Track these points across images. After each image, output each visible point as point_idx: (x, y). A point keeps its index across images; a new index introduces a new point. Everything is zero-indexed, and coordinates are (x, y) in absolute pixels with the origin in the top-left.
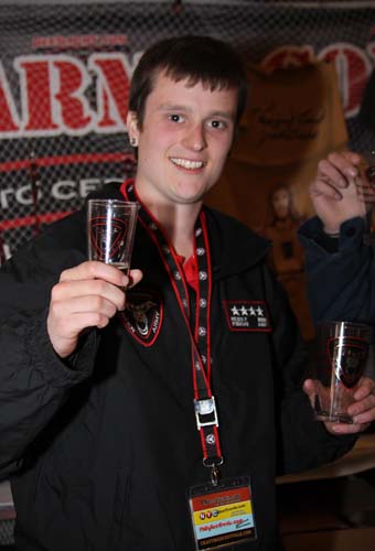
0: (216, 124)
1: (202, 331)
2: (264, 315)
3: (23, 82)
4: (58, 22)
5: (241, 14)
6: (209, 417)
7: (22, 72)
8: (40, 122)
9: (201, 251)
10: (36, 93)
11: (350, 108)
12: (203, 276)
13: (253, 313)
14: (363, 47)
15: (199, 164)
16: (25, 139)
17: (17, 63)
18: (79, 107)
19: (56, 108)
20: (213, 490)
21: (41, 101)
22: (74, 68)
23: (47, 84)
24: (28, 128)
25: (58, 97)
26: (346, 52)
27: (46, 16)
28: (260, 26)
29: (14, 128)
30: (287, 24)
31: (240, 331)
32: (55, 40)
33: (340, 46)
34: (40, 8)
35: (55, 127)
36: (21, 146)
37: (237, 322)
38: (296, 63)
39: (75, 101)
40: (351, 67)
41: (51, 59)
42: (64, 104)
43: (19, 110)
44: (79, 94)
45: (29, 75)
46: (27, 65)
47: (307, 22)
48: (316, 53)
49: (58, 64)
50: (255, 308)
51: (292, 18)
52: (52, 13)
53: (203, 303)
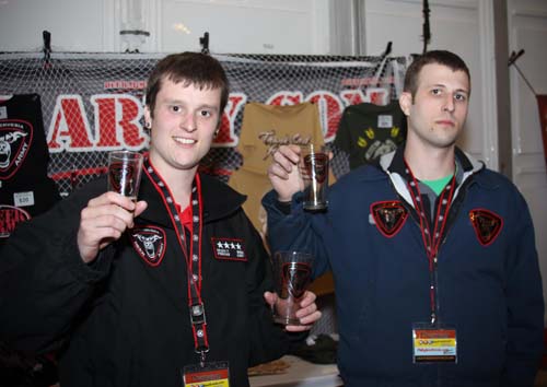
0: (204, 113)
1: (195, 258)
2: (242, 249)
3: (97, 113)
4: (123, 71)
5: (251, 69)
6: (199, 318)
7: (96, 105)
8: (108, 141)
9: (195, 202)
10: (105, 121)
11: (329, 136)
12: (196, 219)
13: (233, 246)
14: (337, 94)
15: (192, 141)
16: (97, 152)
17: (93, 99)
18: (136, 131)
19: (119, 131)
20: (201, 370)
21: (109, 125)
22: (133, 103)
23: (114, 114)
24: (98, 145)
25: (121, 123)
26: (325, 96)
27: (114, 67)
28: (265, 77)
29: (89, 144)
30: (284, 76)
31: (223, 260)
32: (120, 84)
33: (322, 93)
34: (111, 61)
35: (118, 144)
36: (93, 157)
37: (221, 253)
38: (291, 103)
39: (132, 126)
40: (329, 106)
41: (116, 97)
42: (124, 128)
43: (93, 132)
44: (135, 121)
45: (101, 107)
46: (99, 101)
47: (298, 75)
48: (305, 97)
49: (122, 101)
50: (235, 244)
51: (287, 72)
52: (119, 65)
53: (196, 238)
